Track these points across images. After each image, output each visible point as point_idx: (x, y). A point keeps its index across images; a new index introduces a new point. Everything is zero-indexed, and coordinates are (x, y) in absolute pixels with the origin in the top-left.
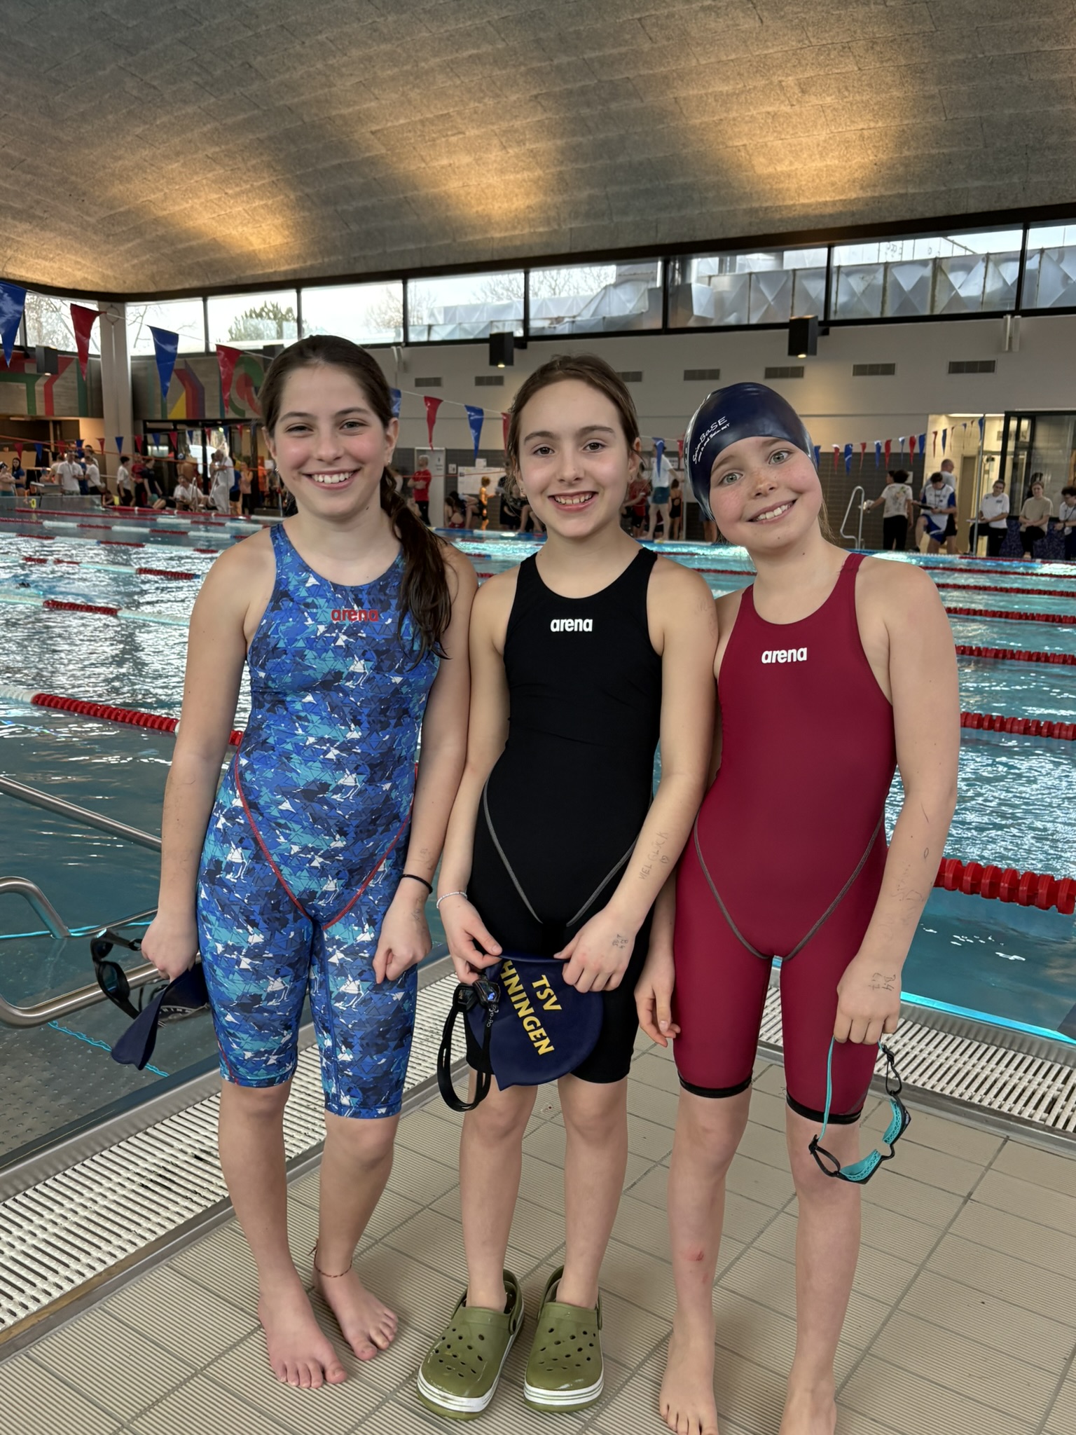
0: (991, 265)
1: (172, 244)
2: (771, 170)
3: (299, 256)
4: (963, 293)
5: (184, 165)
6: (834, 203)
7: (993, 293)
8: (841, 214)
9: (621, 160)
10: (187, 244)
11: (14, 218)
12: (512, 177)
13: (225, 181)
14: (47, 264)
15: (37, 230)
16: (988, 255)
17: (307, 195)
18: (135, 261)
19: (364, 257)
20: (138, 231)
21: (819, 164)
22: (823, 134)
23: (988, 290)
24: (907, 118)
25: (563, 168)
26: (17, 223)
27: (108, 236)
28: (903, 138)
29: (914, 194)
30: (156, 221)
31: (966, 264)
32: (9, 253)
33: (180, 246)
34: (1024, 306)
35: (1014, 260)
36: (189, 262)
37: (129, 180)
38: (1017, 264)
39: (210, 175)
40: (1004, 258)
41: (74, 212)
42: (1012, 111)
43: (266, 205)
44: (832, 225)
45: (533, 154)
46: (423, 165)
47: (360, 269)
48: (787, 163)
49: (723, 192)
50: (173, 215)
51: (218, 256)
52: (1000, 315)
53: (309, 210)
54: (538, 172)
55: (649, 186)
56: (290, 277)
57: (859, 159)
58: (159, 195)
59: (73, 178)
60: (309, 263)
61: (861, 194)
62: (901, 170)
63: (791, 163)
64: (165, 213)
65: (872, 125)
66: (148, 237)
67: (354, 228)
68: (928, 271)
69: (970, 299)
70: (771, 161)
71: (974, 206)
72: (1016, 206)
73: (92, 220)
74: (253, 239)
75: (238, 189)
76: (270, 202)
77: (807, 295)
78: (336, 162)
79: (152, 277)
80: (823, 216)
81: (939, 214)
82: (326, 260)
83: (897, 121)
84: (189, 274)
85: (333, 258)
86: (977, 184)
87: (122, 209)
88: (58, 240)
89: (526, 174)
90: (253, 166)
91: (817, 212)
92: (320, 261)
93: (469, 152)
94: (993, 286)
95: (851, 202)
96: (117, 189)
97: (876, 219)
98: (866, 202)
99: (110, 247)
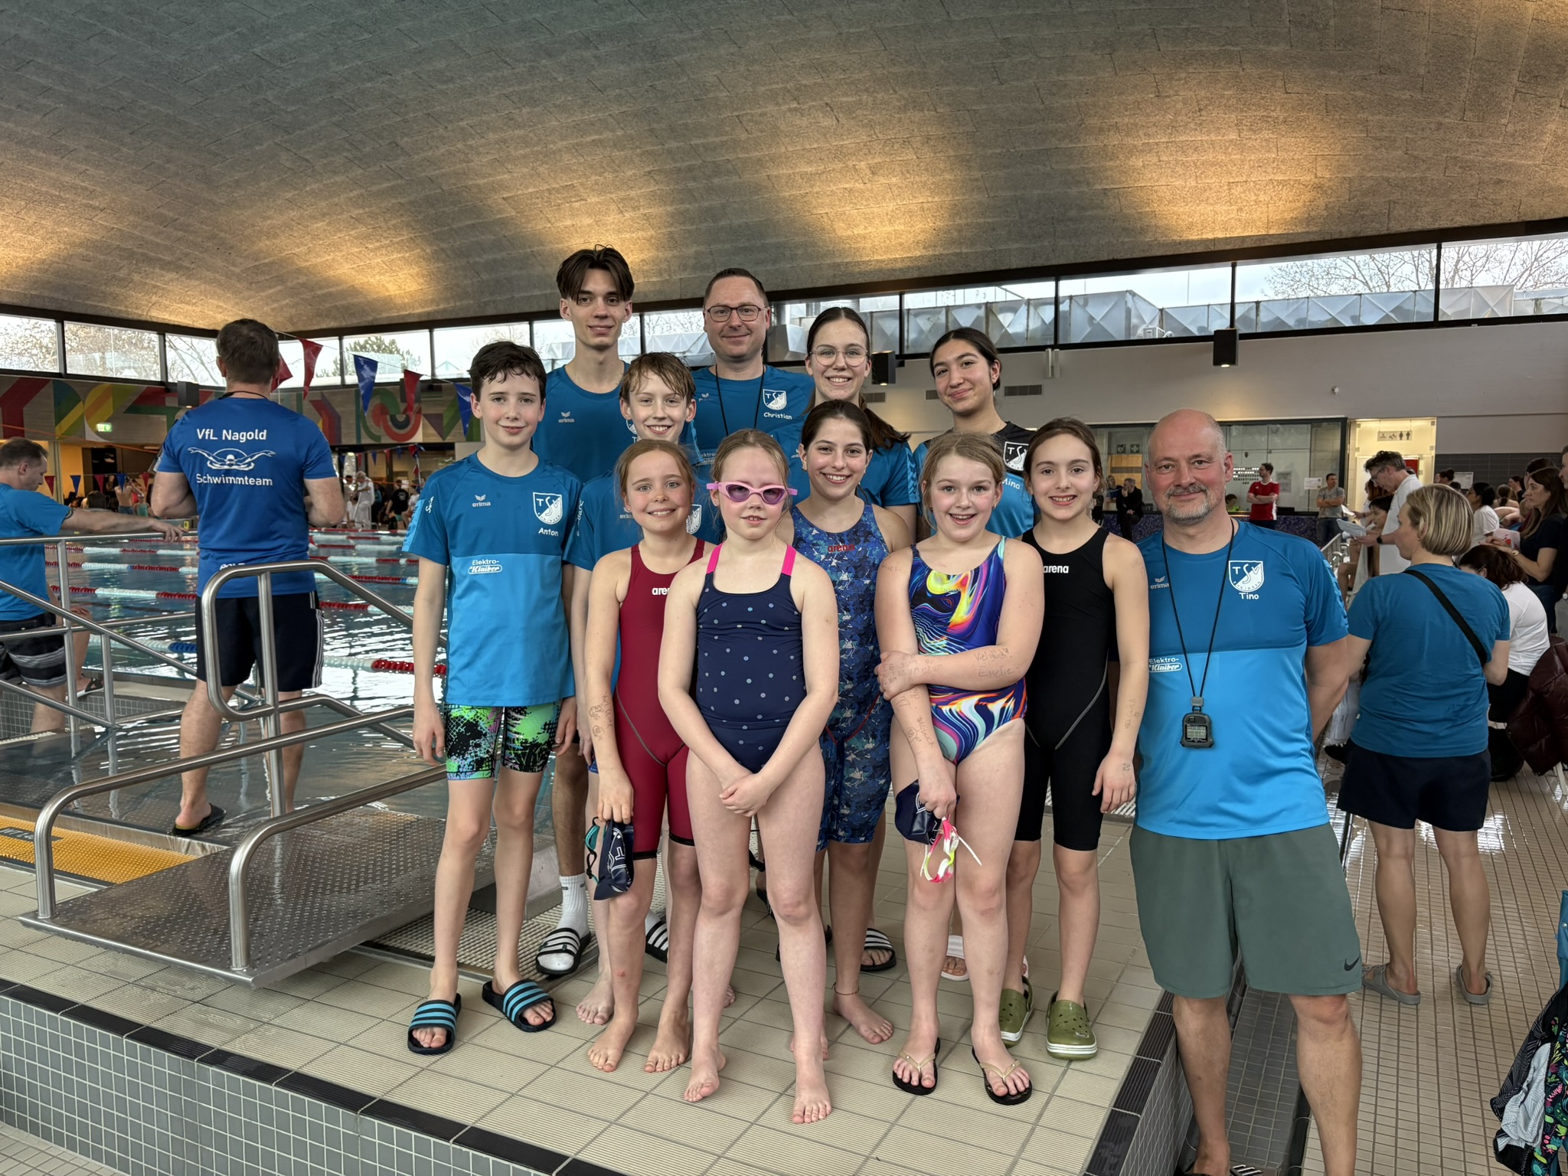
0: (1032, 309)
1: (312, 291)
2: (849, 233)
3: (432, 301)
4: (1010, 331)
5: (329, 224)
6: (903, 259)
7: (1035, 330)
8: (909, 268)
9: (723, 223)
10: (326, 291)
11: (162, 268)
12: (628, 236)
13: (367, 237)
14: (190, 308)
15: (184, 278)
16: (1029, 300)
17: (442, 249)
18: (275, 305)
19: (494, 302)
20: (281, 279)
21: (890, 229)
22: (891, 206)
23: (1031, 327)
24: (957, 195)
25: (673, 229)
26: (164, 273)
27: (251, 283)
28: (955, 211)
29: (966, 253)
30: (299, 271)
31: (1012, 307)
32: (154, 299)
33: (319, 292)
34: (1061, 342)
35: (1050, 304)
36: (327, 305)
37: (276, 236)
38: (1052, 308)
39: (352, 232)
40: (1040, 303)
41: (220, 263)
42: (1039, 191)
43: (403, 257)
44: (902, 277)
45: (647, 217)
46: (549, 225)
47: (490, 311)
48: (862, 227)
49: (810, 250)
50: (315, 265)
51: (355, 300)
52: (1043, 348)
53: (443, 262)
54: (651, 232)
55: (747, 244)
56: (424, 319)
57: (921, 225)
58: (303, 249)
59: (222, 234)
60: (442, 307)
61: (924, 252)
62: (955, 234)
63: (866, 228)
64: (308, 264)
65: (930, 199)
66: (289, 284)
67: (485, 276)
68: (982, 312)
69: (1016, 334)
70: (849, 226)
71: (1015, 263)
72: (1048, 264)
73: (237, 270)
74: (390, 286)
75: (378, 244)
76: (407, 255)
77: (883, 333)
78: (469, 222)
79: (291, 319)
80: (894, 270)
81: (988, 269)
82: (458, 304)
83: (950, 198)
84: (327, 316)
85: (465, 302)
86: (1016, 246)
87: (266, 261)
88: (203, 286)
89: (640, 234)
90: (394, 225)
91: (889, 266)
92: (452, 304)
93: (590, 216)
94: (1034, 324)
95: (917, 258)
96: (264, 244)
97: (938, 272)
98: (929, 259)
99: (252, 293)
